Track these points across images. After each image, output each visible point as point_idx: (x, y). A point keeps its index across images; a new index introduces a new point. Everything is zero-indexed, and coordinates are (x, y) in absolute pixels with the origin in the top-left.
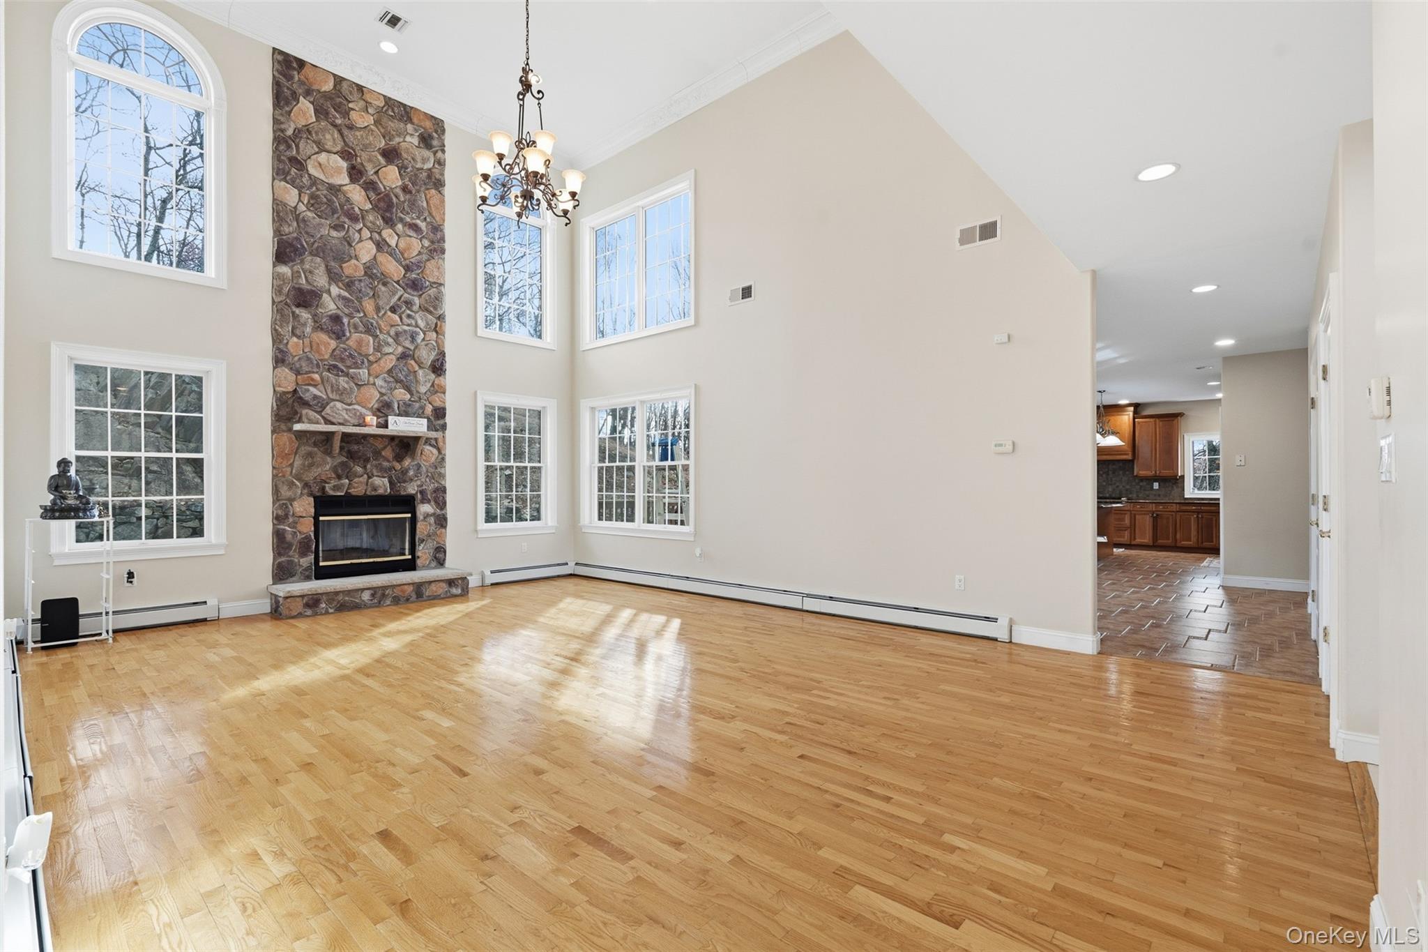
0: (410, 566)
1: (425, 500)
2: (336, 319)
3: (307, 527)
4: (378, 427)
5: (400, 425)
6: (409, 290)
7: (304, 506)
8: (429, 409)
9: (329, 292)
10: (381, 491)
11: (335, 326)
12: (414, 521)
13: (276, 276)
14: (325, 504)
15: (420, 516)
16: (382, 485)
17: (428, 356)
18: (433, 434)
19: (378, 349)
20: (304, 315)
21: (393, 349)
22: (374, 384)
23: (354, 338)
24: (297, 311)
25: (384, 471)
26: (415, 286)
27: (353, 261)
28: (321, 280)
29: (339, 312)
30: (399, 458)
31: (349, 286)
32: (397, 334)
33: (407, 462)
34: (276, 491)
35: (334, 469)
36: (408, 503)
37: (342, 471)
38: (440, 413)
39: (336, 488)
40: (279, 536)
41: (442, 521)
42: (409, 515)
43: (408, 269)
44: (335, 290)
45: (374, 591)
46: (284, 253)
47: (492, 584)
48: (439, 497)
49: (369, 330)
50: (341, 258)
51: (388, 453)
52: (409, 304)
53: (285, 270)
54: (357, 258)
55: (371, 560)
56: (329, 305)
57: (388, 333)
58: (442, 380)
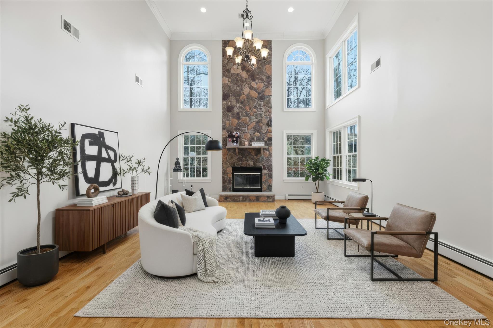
0: (260, 190)
1: (265, 169)
2: (238, 114)
3: (230, 176)
4: (248, 145)
5: (256, 144)
6: (259, 100)
7: (230, 169)
8: (266, 138)
9: (236, 106)
10: (250, 166)
11: (238, 117)
13: (223, 105)
14: (235, 169)
15: (263, 174)
16: (251, 164)
17: (265, 121)
18: (267, 147)
19: (250, 120)
20: (230, 114)
21: (254, 119)
22: (249, 132)
23: (243, 118)
24: (228, 113)
25: (252, 159)
26: (262, 98)
27: (243, 95)
28: (234, 102)
29: (239, 112)
30: (256, 155)
31: (242, 103)
32: (256, 115)
33: (259, 156)
34: (223, 165)
35: (237, 159)
36: (259, 170)
37: (240, 160)
38: (270, 139)
39: (238, 165)
40: (223, 178)
41: (270, 176)
42: (260, 174)
43: (259, 93)
44: (238, 105)
45: (243, 197)
46: (225, 97)
47: (289, 199)
48: (270, 168)
49: (247, 115)
50: (239, 94)
51: (253, 153)
52: (260, 105)
53: (225, 102)
55: (248, 187)
56: (236, 110)
57: (253, 115)
58: (270, 128)
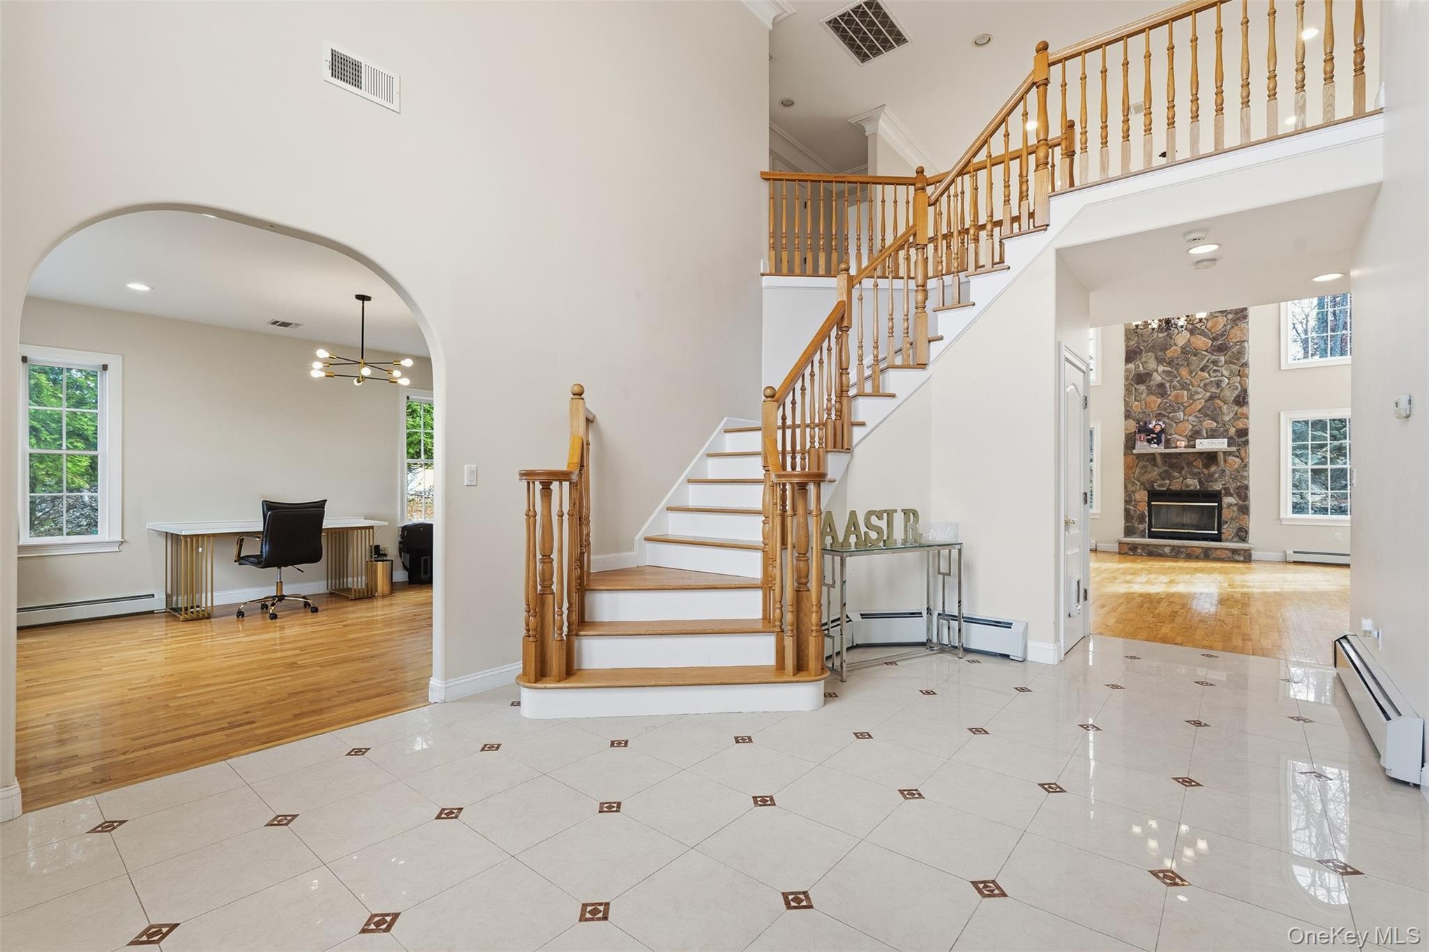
0: (1217, 538)
1: (1229, 494)
2: (1161, 386)
3: (1143, 508)
4: (1185, 447)
5: (1204, 445)
6: (1215, 354)
7: (1142, 496)
8: (1232, 431)
9: (1157, 371)
10: (1192, 488)
11: (1161, 390)
12: (1220, 508)
13: (1126, 371)
14: (1154, 495)
15: (1224, 506)
16: (1193, 484)
17: (1230, 395)
18: (1234, 449)
19: (1191, 397)
20: (1142, 388)
21: (1202, 396)
22: (1188, 420)
23: (1172, 394)
24: (1137, 387)
25: (1194, 475)
26: (1221, 349)
27: (1175, 347)
28: (1152, 364)
29: (1163, 381)
30: (1207, 466)
31: (1170, 363)
32: (1205, 385)
33: (1213, 469)
34: (1126, 487)
35: (1160, 475)
36: (1216, 496)
37: (1165, 475)
38: (1243, 433)
39: (1160, 486)
40: (1127, 511)
41: (1244, 510)
42: (1216, 504)
43: (1214, 339)
44: (1161, 368)
45: (1173, 548)
46: (1131, 356)
47: (1294, 562)
48: (1243, 492)
49: (1184, 386)
50: (1165, 348)
51: (1199, 463)
52: (1215, 363)
53: (1131, 366)
54: (1176, 345)
55: (1186, 531)
56: (1157, 378)
57: (1199, 386)
58: (1244, 409)
